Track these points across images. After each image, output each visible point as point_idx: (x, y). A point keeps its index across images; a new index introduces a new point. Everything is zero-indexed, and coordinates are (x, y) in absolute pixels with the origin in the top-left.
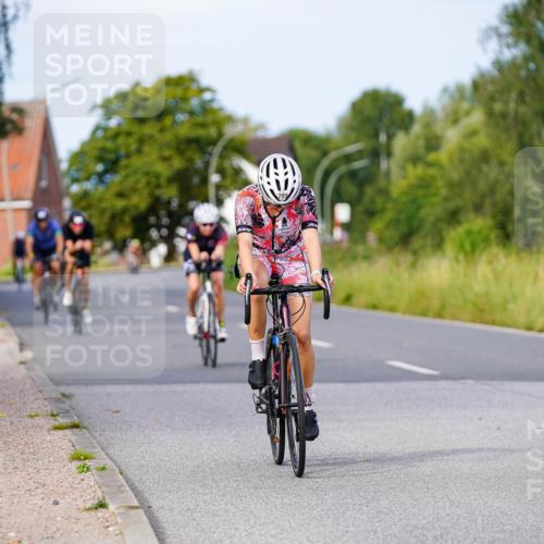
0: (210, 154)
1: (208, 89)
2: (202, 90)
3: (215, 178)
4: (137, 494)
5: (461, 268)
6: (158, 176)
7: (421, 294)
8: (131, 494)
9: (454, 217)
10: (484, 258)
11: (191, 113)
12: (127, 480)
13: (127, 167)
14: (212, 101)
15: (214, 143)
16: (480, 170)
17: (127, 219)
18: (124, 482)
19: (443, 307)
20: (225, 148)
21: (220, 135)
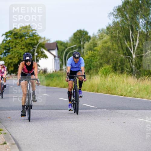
0: (35, 48)
1: (34, 30)
2: (33, 30)
3: (36, 54)
4: (15, 140)
5: (103, 79)
6: (21, 54)
7: (92, 86)
8: (13, 140)
9: (101, 65)
10: (110, 76)
11: (30, 36)
12: (12, 136)
13: (12, 51)
14: (35, 33)
15: (36, 45)
16: (108, 52)
17: (12, 65)
18: (11, 137)
19: (98, 90)
20: (38, 46)
21: (38, 42)
